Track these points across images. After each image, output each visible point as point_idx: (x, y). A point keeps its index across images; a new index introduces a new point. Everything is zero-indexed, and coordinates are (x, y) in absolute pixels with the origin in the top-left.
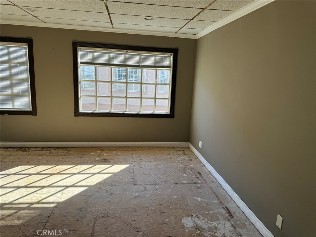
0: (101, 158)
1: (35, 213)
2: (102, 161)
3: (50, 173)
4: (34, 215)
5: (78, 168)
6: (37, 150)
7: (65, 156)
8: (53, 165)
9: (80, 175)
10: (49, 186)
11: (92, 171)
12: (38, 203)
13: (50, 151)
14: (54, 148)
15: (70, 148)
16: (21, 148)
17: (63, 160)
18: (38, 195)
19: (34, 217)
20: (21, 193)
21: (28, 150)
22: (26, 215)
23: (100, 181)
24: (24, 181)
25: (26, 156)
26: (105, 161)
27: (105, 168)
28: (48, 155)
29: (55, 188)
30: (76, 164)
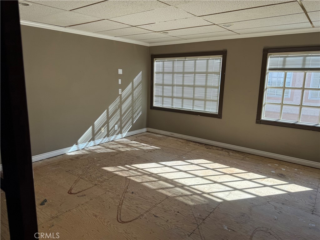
0: (278, 171)
1: (205, 201)
2: (278, 176)
3: (223, 172)
4: (204, 203)
5: (250, 175)
6: (218, 150)
7: (241, 160)
8: (228, 166)
9: (250, 183)
10: (220, 183)
11: (264, 182)
12: (209, 194)
13: (228, 152)
14: (232, 151)
15: (248, 154)
16: (206, 144)
17: (238, 164)
18: (210, 187)
19: (203, 204)
20: (198, 182)
21: (210, 148)
22: (198, 200)
23: (270, 194)
24: (202, 172)
25: (207, 152)
26: (281, 176)
27: (279, 184)
28: (225, 155)
29: (225, 187)
30: (250, 170)
